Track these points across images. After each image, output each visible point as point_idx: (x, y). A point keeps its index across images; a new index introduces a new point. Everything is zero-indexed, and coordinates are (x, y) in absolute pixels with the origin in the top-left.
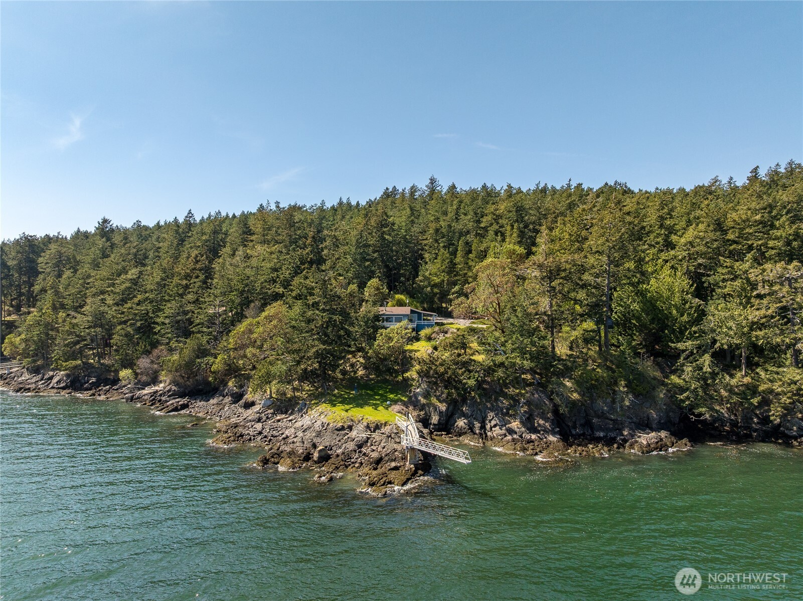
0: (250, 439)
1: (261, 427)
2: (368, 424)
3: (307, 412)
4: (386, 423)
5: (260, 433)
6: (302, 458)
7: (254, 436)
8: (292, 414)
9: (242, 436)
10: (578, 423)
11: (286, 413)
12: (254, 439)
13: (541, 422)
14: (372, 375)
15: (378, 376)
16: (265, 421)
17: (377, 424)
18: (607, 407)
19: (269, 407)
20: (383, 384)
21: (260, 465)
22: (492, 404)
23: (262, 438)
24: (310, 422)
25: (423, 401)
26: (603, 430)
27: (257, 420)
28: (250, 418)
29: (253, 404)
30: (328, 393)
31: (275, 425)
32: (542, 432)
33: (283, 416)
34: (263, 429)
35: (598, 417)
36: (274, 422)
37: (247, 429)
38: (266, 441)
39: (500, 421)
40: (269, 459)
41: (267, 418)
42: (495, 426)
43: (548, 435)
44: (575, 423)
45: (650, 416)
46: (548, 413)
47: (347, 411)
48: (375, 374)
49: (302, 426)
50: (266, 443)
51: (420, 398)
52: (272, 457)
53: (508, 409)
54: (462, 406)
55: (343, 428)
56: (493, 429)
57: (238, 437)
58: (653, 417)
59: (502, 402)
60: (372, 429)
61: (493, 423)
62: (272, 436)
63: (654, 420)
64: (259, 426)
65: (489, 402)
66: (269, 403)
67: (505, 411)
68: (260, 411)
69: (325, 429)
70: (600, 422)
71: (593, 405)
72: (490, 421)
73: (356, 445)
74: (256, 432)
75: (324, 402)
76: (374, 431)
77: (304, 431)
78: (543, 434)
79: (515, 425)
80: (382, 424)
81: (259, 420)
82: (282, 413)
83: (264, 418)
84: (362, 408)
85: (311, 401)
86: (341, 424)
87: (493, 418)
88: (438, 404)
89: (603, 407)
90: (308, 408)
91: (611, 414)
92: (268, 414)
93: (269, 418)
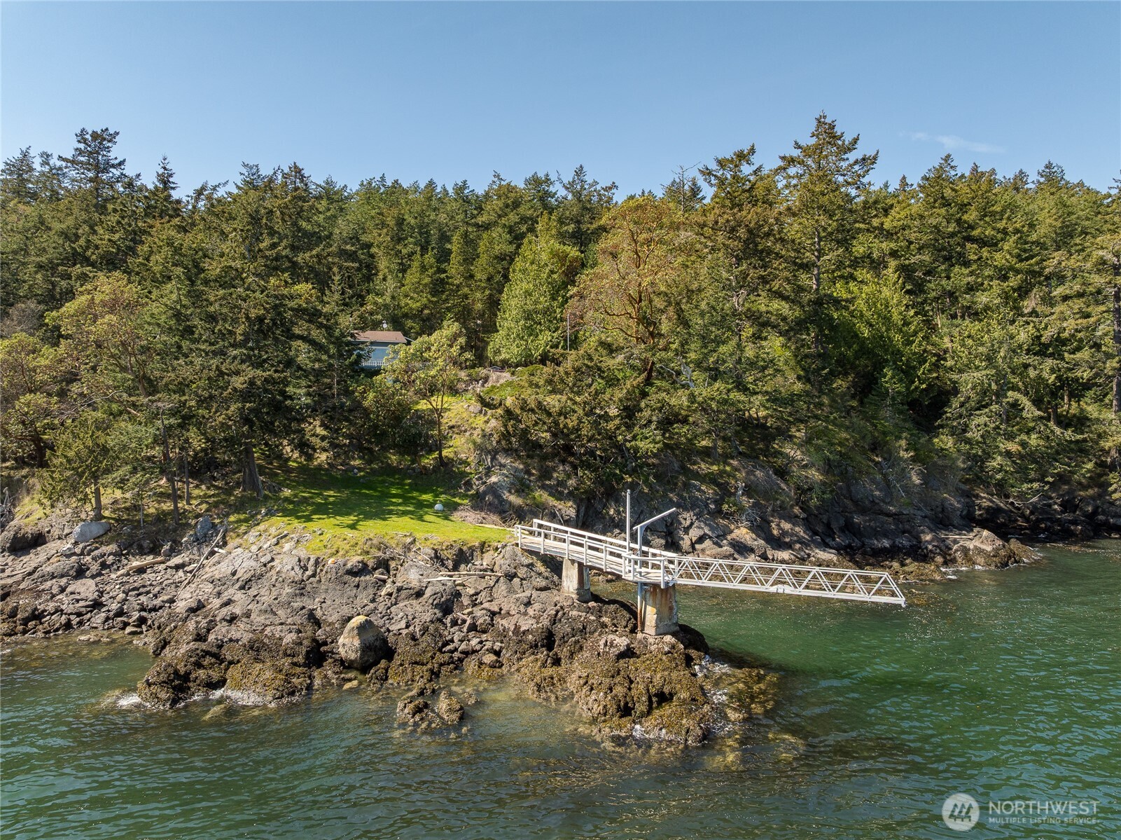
0: (68, 625)
1: (93, 588)
2: (436, 551)
3: (225, 544)
4: (483, 545)
5: (97, 605)
6: (301, 659)
7: (79, 614)
8: (173, 552)
9: (37, 616)
10: (835, 526)
11: (154, 550)
12: (81, 623)
13: (787, 526)
14: (354, 458)
15: (370, 462)
16: (99, 574)
17: (461, 550)
18: (880, 491)
19: (99, 540)
20: (388, 475)
21: (163, 695)
22: (681, 497)
23: (107, 619)
24: (253, 563)
25: (514, 499)
26: (886, 536)
27: (72, 573)
28: (48, 569)
29: (38, 540)
30: (266, 497)
31: (137, 580)
32: (798, 546)
33: (150, 559)
34: (101, 593)
35: (863, 511)
36: (128, 574)
37: (45, 597)
38: (126, 624)
39: (712, 529)
40: (187, 674)
41: (104, 565)
42: (701, 540)
43: (811, 549)
44: (828, 525)
45: (946, 504)
46: (792, 506)
47: (353, 527)
48: (360, 458)
49: (234, 574)
50: (129, 629)
51: (506, 495)
52: (199, 665)
53: (719, 503)
54: (605, 506)
55: (363, 570)
56: (697, 546)
57: (25, 621)
58: (951, 505)
59: (699, 490)
60: (450, 564)
61: (694, 533)
62: (143, 609)
63: (955, 509)
64: (86, 588)
65: (672, 491)
66: (97, 529)
67: (712, 506)
68: (78, 550)
69: (314, 575)
70: (870, 521)
71: (852, 489)
72: (687, 530)
73: (437, 606)
74: (82, 603)
75: (270, 513)
76: (456, 568)
77: (242, 588)
78: (800, 549)
79: (742, 533)
80: (472, 549)
81: (80, 573)
82: (142, 552)
83: (95, 567)
84: (385, 519)
85: (227, 515)
86: (360, 558)
87: (692, 524)
88: (556, 503)
89: (872, 491)
90: (226, 532)
91: (888, 504)
92: (103, 555)
93: (109, 567)
